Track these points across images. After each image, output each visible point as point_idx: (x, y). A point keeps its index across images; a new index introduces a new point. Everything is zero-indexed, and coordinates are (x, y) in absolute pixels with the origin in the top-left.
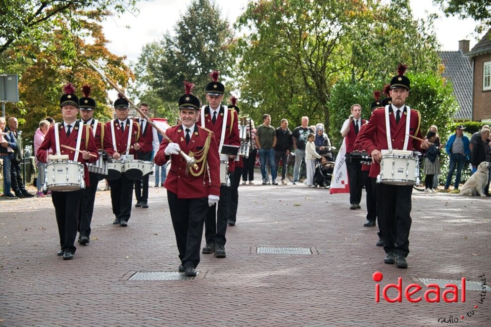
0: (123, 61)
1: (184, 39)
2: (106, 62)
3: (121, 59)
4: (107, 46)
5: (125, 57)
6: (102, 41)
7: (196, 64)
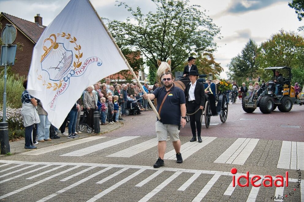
0: (219, 65)
1: (245, 55)
2: (214, 65)
3: (219, 64)
4: (215, 60)
5: (220, 64)
6: (213, 59)
7: (249, 64)
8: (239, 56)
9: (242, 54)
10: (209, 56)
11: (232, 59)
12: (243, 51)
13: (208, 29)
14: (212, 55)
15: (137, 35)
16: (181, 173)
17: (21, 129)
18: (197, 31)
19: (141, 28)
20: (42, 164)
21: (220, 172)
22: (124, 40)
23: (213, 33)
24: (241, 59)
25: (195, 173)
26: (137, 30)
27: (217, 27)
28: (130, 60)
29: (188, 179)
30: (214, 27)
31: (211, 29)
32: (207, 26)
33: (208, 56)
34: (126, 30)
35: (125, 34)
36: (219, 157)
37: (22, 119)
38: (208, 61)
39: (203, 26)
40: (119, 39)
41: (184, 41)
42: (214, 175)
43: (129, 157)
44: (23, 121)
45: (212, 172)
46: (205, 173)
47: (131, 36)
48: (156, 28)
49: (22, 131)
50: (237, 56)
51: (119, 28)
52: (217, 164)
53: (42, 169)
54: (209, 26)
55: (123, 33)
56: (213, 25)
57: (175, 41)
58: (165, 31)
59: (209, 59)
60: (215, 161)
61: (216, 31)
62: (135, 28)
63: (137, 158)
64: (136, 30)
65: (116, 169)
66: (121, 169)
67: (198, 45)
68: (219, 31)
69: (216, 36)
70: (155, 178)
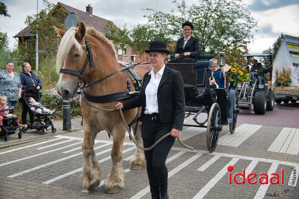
8: (270, 49)
9: (273, 48)
10: (244, 48)
11: (263, 51)
12: (275, 44)
13: (245, 22)
14: (246, 46)
15: (179, 25)
16: (238, 159)
17: (78, 108)
18: (236, 23)
19: (183, 19)
20: (102, 142)
21: (277, 161)
22: (167, 30)
23: (251, 26)
24: (272, 52)
25: (252, 161)
26: (180, 21)
27: (255, 20)
28: (171, 48)
29: (247, 167)
30: (252, 21)
31: (249, 22)
32: (245, 19)
33: (242, 48)
34: (169, 21)
35: (168, 24)
36: (271, 146)
37: (78, 98)
38: (242, 52)
39: (242, 19)
40: (163, 29)
41: (223, 32)
42: (272, 163)
43: (183, 140)
44: (79, 100)
45: (269, 161)
46: (262, 161)
47: (174, 26)
48: (198, 20)
49: (78, 109)
50: (268, 49)
51: (163, 18)
52: (271, 152)
53: (103, 147)
54: (247, 19)
55: (166, 23)
56: (251, 18)
57: (215, 32)
58: (206, 23)
59: (243, 50)
60: (269, 149)
61: (253, 24)
62: (178, 19)
63: (191, 141)
64: (178, 20)
65: (174, 151)
66: (179, 152)
67: (236, 37)
68: (256, 24)
69: (254, 29)
70: (215, 163)
